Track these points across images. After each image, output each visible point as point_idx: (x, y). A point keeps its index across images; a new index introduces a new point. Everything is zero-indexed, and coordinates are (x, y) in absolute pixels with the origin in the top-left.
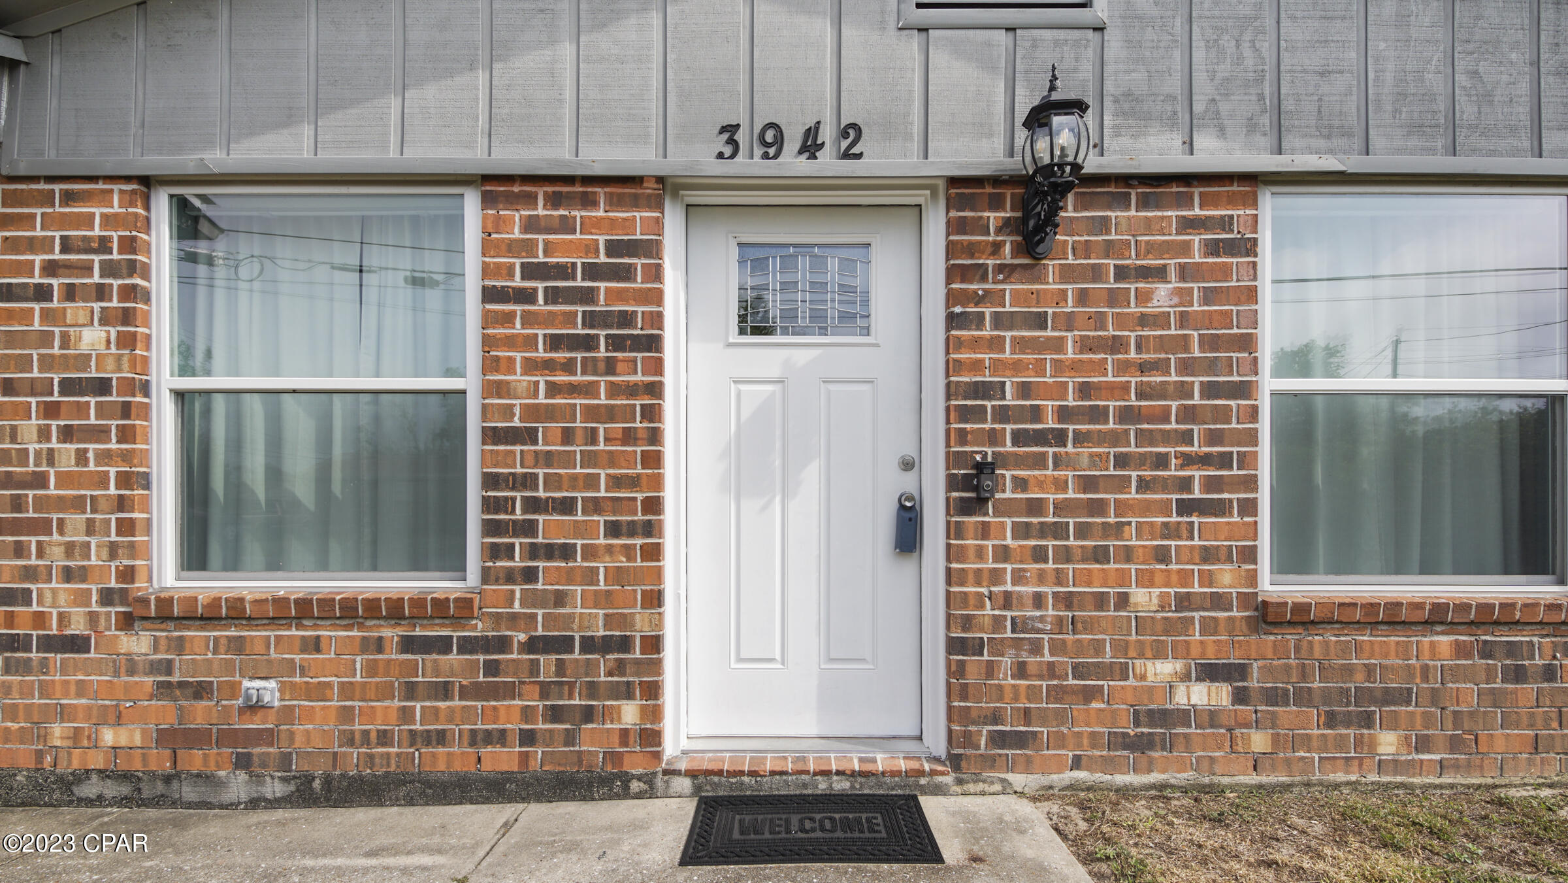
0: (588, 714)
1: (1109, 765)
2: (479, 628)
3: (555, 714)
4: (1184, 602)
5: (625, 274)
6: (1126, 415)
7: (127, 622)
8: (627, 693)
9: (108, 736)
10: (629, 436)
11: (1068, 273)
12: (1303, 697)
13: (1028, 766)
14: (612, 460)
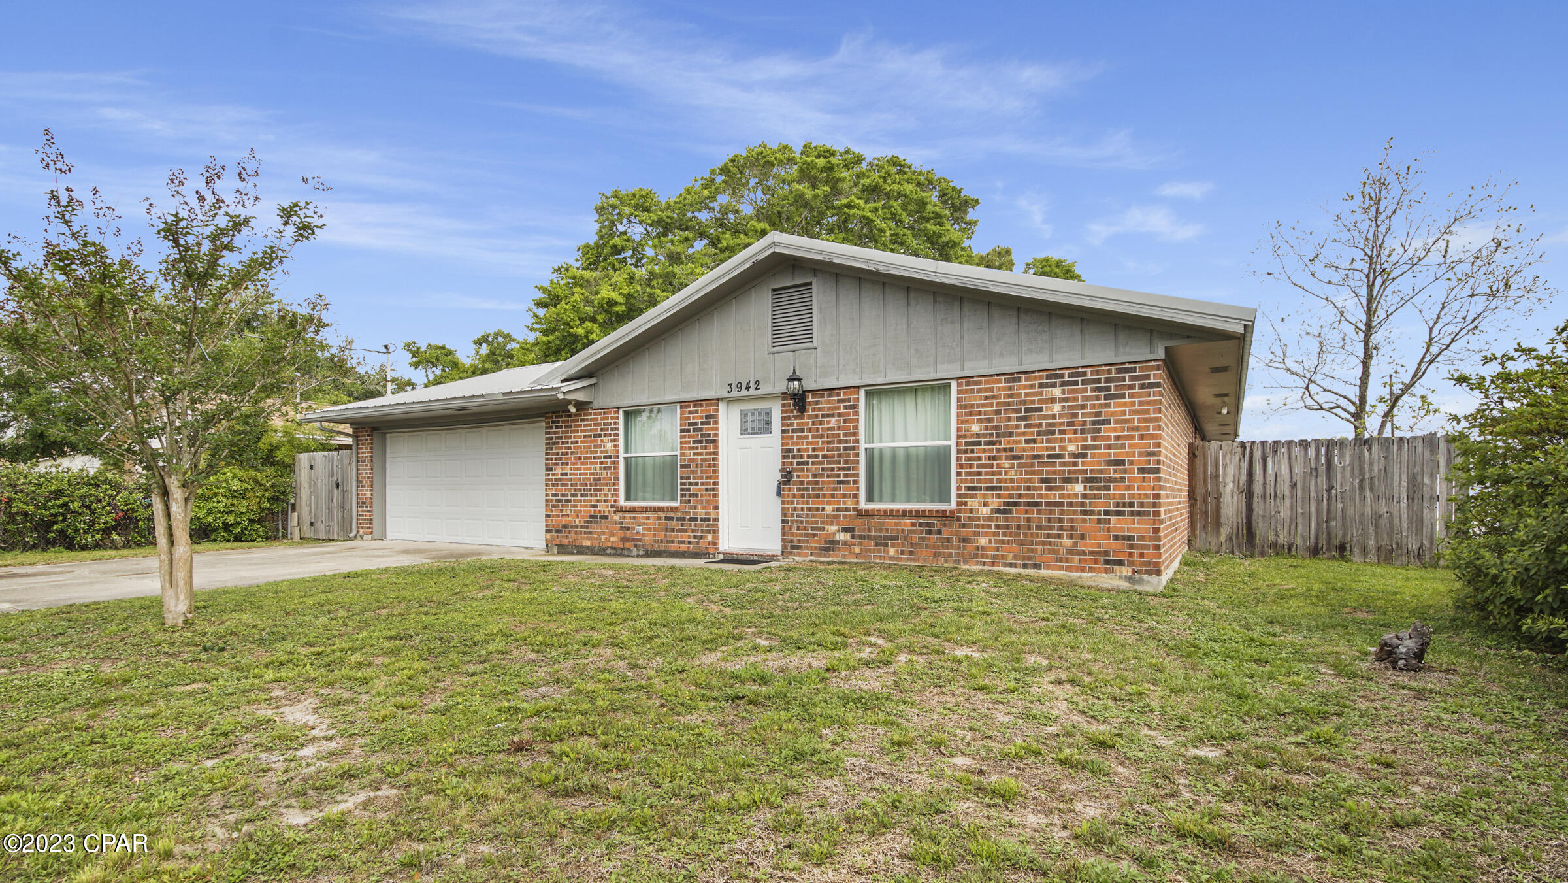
0: (701, 537)
1: (820, 555)
2: (679, 515)
3: (695, 537)
4: (838, 510)
5: (708, 423)
6: (824, 456)
7: (615, 512)
8: (709, 532)
9: (612, 539)
10: (709, 466)
11: (809, 417)
12: (869, 537)
13: (799, 555)
14: (706, 472)
